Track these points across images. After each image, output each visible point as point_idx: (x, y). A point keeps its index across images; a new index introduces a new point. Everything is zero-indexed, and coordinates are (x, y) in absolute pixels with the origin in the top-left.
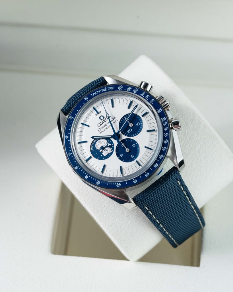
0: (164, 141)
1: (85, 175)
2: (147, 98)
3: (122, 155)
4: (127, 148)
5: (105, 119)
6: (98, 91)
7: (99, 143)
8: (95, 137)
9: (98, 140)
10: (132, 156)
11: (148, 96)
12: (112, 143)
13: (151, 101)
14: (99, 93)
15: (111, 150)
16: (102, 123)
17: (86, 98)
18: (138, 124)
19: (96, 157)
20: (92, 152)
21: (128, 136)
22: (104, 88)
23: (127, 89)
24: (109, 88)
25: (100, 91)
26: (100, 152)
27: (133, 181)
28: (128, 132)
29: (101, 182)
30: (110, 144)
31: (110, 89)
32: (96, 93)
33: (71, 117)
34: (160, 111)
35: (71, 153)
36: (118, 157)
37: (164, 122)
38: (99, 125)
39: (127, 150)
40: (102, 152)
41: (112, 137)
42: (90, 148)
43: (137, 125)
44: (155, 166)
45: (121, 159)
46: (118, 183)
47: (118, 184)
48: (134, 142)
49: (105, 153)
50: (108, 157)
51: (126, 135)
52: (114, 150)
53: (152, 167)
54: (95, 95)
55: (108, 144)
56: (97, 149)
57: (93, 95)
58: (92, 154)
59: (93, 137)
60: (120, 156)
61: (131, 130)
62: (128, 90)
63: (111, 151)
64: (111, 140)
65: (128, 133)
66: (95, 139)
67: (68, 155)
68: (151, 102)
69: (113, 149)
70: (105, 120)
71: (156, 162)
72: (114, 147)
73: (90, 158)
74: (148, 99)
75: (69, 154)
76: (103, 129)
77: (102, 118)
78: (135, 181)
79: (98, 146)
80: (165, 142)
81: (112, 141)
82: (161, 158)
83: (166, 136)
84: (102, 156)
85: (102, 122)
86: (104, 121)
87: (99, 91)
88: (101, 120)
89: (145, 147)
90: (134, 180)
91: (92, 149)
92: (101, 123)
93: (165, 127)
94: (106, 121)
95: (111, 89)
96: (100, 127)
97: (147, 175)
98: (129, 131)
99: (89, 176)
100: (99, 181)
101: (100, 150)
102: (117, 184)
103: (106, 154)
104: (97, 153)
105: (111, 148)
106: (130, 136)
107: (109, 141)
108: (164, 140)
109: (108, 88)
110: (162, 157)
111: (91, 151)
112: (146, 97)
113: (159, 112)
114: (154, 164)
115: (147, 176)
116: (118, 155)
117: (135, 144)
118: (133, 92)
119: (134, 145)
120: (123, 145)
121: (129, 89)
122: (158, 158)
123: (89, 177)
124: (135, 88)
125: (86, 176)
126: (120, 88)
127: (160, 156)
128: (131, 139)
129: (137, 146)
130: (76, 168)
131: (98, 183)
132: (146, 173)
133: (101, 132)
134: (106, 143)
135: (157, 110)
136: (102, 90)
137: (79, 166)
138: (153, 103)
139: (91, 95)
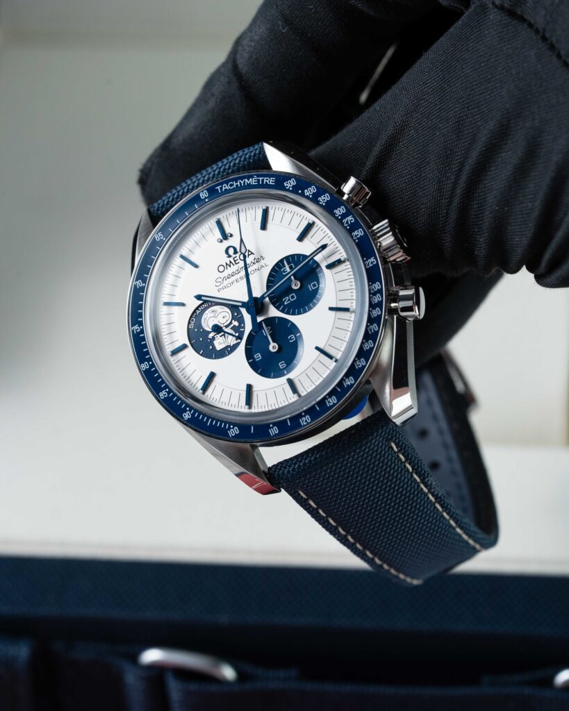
0: (364, 343)
1: (162, 390)
2: (347, 222)
3: (258, 356)
4: (274, 341)
6: (236, 182)
7: (212, 315)
8: (203, 298)
9: (212, 306)
10: (282, 365)
11: (350, 218)
12: (241, 320)
13: (356, 233)
14: (238, 188)
15: (236, 340)
16: (230, 266)
17: (204, 195)
18: (314, 285)
19: (197, 348)
20: (190, 333)
21: (282, 311)
22: (252, 177)
23: (306, 191)
24: (263, 180)
25: (241, 183)
26: (210, 339)
27: (270, 428)
28: (287, 301)
29: (193, 415)
30: (236, 323)
31: (265, 181)
32: (231, 185)
33: (160, 234)
34: (372, 263)
35: (139, 326)
36: (248, 360)
37: (374, 294)
38: (221, 269)
40: (213, 338)
41: (244, 305)
42: (189, 323)
43: (311, 287)
44: (329, 402)
45: (255, 366)
46: (232, 427)
47: (233, 428)
48: (294, 329)
49: (220, 343)
50: (225, 356)
51: (278, 308)
52: (241, 339)
53: (322, 402)
54: (226, 190)
55: (233, 321)
56: (204, 330)
57: (221, 188)
58: (190, 340)
59: (199, 297)
60: (254, 359)
61: (293, 297)
63: (235, 342)
65: (286, 303)
66: (205, 302)
67: (133, 331)
68: (356, 236)
70: (238, 258)
71: (332, 393)
73: (184, 347)
74: (349, 225)
75: (136, 327)
76: (229, 281)
77: (231, 251)
78: (274, 431)
79: (208, 321)
80: (367, 347)
81: (242, 317)
82: (348, 385)
83: (371, 330)
85: (231, 262)
86: (235, 261)
87: (239, 183)
88: (230, 256)
89: (317, 348)
90: (273, 427)
91: (192, 326)
92: (227, 264)
93: (374, 308)
96: (222, 275)
97: (306, 421)
98: (289, 300)
99: (169, 393)
100: (190, 411)
101: (210, 332)
102: (229, 428)
103: (223, 346)
104: (201, 339)
105: (237, 334)
106: (288, 313)
107: (236, 314)
108: (364, 341)
109: (261, 178)
110: (349, 383)
111: (189, 330)
112: (345, 221)
113: (369, 265)
114: (327, 397)
115: (305, 423)
116: (249, 354)
117: (295, 336)
118: (318, 202)
119: (292, 338)
120: (266, 331)
121: (311, 191)
122: (340, 384)
123: (168, 395)
124: (324, 193)
125: (164, 392)
126: (289, 185)
127: (347, 380)
128: (289, 321)
129: (299, 340)
130: (145, 366)
131: (186, 414)
132: (303, 414)
133: (221, 287)
134: (227, 318)
135: (365, 259)
136: (246, 180)
137: (151, 363)
138: (358, 239)
139: (218, 187)
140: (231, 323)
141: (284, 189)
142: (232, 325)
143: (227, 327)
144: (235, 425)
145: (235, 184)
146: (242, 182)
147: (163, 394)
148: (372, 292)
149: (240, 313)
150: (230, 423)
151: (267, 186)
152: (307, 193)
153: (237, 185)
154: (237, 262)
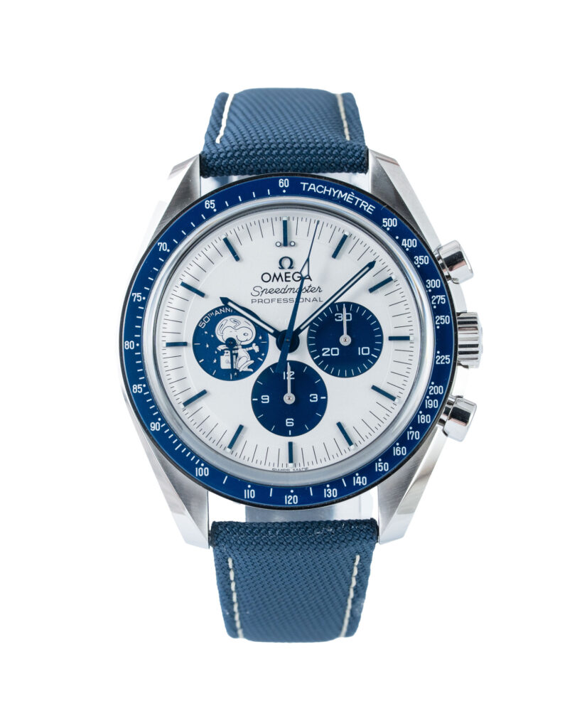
0: (396, 446)
1: (138, 382)
2: (436, 301)
3: (266, 399)
4: (292, 391)
5: (292, 271)
6: (328, 189)
7: (233, 325)
8: (230, 304)
9: (233, 314)
10: (289, 422)
11: (441, 297)
12: (264, 349)
13: (441, 318)
14: (326, 196)
15: (249, 367)
16: (278, 280)
17: (284, 183)
18: (366, 351)
19: (198, 353)
20: (198, 332)
21: (317, 362)
22: (349, 193)
23: (404, 240)
24: (360, 202)
25: (332, 192)
26: (218, 351)
27: (247, 488)
28: (327, 352)
29: (163, 429)
30: (256, 349)
31: (362, 204)
32: (320, 189)
33: (212, 202)
34: (444, 361)
35: (142, 296)
36: (253, 397)
37: (433, 397)
38: (266, 278)
39: (289, 398)
40: (222, 353)
41: (276, 334)
42: (202, 320)
43: (361, 351)
44: (327, 493)
45: (258, 408)
46: (202, 465)
47: (203, 468)
48: (322, 390)
49: (227, 361)
50: (228, 379)
51: (313, 355)
52: (254, 371)
53: (319, 488)
54: (312, 191)
55: (254, 344)
56: (215, 336)
57: (307, 187)
58: (195, 340)
59: (225, 300)
60: (260, 400)
61: (335, 352)
62: (405, 245)
63: (246, 369)
64: (267, 340)
65: (324, 355)
67: (132, 298)
68: (439, 321)
69: (255, 367)
70: (291, 275)
71: (335, 483)
72: (261, 363)
73: (183, 344)
74: (437, 305)
75: (138, 295)
76: (270, 296)
77: (286, 263)
78: (250, 493)
79: (225, 330)
80: (398, 451)
81: (267, 344)
82: (357, 484)
83: (410, 436)
84: (215, 361)
85: (280, 275)
86: (286, 277)
87: (330, 191)
88: (282, 268)
89: (339, 425)
90: (250, 489)
91: (203, 325)
92: (275, 275)
93: (425, 413)
94: (291, 279)
95: (363, 207)
96: (265, 286)
97: (292, 501)
98: (329, 353)
99: (145, 390)
100: (161, 423)
101: (222, 344)
102: (199, 466)
103: (230, 367)
104: (207, 346)
105: (252, 362)
106: (322, 367)
107: (260, 338)
108: (398, 444)
109: (358, 199)
110: (360, 483)
111: (198, 328)
112: (434, 297)
113: (439, 361)
114: (328, 486)
115: (289, 503)
116: (257, 392)
117: (319, 398)
118: (412, 260)
119: (315, 398)
120: (289, 375)
121: (411, 243)
122: (349, 477)
123: (144, 392)
124: (424, 254)
125: (139, 386)
126: (388, 224)
127: (359, 478)
128: (319, 377)
129: (322, 406)
130: (129, 345)
131: (155, 425)
132: (292, 491)
133: (257, 298)
134: (249, 337)
135: (438, 352)
136: (341, 192)
137: (138, 345)
138: (440, 325)
139: (305, 184)
140: (250, 345)
141: (379, 224)
142: (250, 349)
143: (244, 347)
144: (207, 464)
145: (325, 190)
146: (335, 192)
147: (137, 388)
148: (430, 394)
149: (266, 339)
150: (202, 460)
151: (361, 211)
152: (405, 243)
153: (327, 193)
154: (288, 279)
